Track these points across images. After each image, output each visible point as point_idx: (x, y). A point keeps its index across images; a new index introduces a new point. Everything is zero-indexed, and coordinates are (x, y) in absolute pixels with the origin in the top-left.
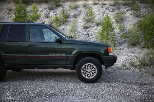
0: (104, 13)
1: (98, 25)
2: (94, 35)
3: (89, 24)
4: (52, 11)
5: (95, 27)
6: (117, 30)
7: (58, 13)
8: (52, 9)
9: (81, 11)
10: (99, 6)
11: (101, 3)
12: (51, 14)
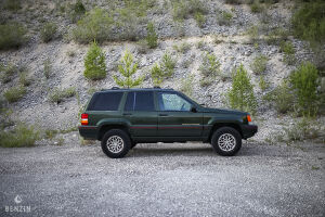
0: (233, 59)
1: (224, 80)
2: (220, 97)
3: (210, 79)
4: (145, 56)
5: (221, 84)
6: (256, 89)
7: (156, 59)
8: (144, 53)
9: (194, 56)
10: (224, 45)
11: (227, 40)
12: (144, 61)
